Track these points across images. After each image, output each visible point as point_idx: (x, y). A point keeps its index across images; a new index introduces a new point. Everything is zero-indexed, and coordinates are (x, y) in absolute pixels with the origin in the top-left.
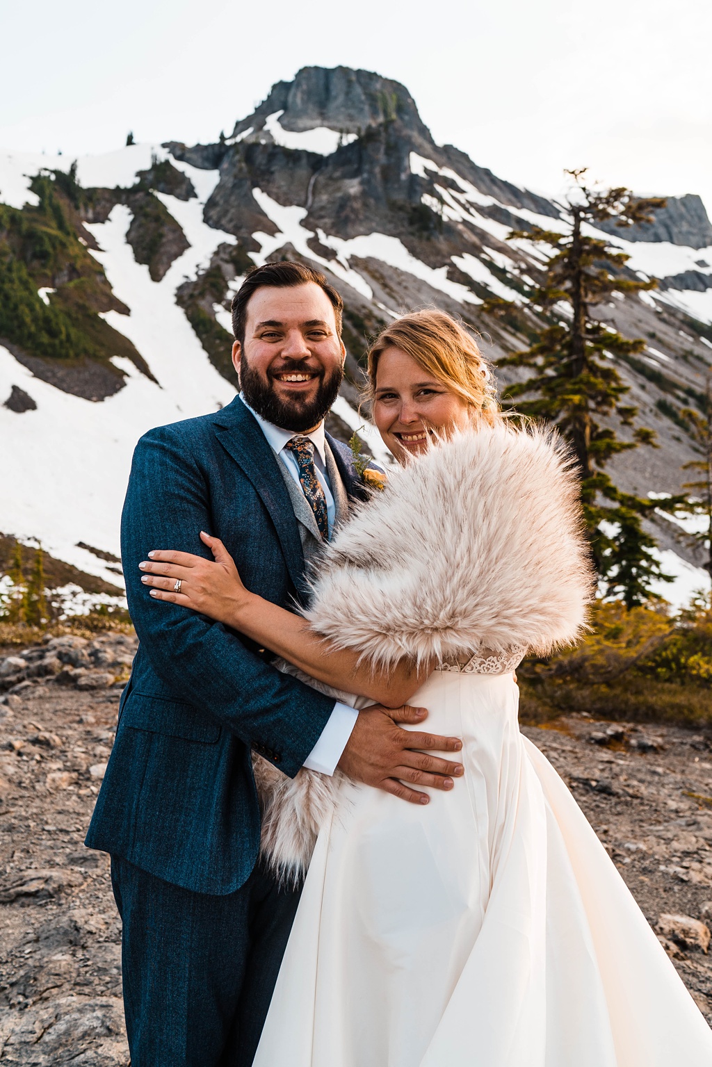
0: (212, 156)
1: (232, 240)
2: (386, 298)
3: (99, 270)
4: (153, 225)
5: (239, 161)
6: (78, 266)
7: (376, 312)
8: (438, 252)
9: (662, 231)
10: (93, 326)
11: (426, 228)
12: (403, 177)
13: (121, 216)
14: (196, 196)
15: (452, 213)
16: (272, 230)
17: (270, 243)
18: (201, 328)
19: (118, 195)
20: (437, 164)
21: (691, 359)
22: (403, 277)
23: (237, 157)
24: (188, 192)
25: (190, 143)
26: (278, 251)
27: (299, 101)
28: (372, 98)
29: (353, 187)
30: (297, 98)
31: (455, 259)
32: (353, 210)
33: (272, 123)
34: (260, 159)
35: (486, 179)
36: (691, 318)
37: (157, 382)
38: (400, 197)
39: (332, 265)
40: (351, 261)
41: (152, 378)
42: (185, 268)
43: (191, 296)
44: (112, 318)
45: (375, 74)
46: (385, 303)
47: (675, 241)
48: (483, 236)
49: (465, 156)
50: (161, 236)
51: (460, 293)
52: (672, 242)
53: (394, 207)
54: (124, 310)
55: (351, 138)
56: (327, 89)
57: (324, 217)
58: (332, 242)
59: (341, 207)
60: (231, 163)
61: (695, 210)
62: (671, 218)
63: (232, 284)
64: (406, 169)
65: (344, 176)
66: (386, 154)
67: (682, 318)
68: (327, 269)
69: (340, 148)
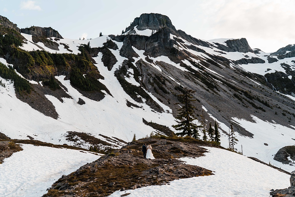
0: (121, 38)
1: (127, 59)
2: (165, 72)
3: (96, 68)
4: (108, 57)
5: (128, 40)
6: (91, 68)
7: (163, 75)
8: (178, 59)
9: (236, 48)
10: (96, 82)
11: (175, 54)
12: (168, 41)
13: (100, 55)
14: (118, 49)
15: (181, 49)
16: (137, 56)
17: (136, 60)
18: (121, 81)
19: (99, 49)
20: (176, 36)
21: (243, 82)
22: (169, 66)
23: (128, 39)
24: (116, 48)
25: (116, 35)
26: (138, 61)
27: (142, 23)
28: (160, 21)
29: (156, 44)
30: (141, 22)
31: (182, 61)
32: (156, 50)
33: (135, 28)
34: (133, 39)
35: (189, 38)
36: (243, 71)
37: (112, 96)
38: (168, 46)
39: (152, 64)
40: (156, 63)
41: (111, 95)
42: (116, 67)
43: (118, 74)
44: (100, 80)
45: (160, 14)
46: (165, 73)
47: (239, 51)
48: (189, 54)
49: (184, 32)
50: (110, 59)
51: (183, 69)
52: (239, 52)
53: (166, 48)
54: (103, 78)
55: (156, 31)
56: (149, 19)
57: (149, 52)
58: (152, 58)
59: (153, 49)
60: (126, 40)
61: (244, 43)
62: (238, 45)
63: (128, 70)
64: (169, 39)
65: (154, 42)
66: (164, 36)
67: (241, 71)
68: (151, 65)
69: (152, 35)
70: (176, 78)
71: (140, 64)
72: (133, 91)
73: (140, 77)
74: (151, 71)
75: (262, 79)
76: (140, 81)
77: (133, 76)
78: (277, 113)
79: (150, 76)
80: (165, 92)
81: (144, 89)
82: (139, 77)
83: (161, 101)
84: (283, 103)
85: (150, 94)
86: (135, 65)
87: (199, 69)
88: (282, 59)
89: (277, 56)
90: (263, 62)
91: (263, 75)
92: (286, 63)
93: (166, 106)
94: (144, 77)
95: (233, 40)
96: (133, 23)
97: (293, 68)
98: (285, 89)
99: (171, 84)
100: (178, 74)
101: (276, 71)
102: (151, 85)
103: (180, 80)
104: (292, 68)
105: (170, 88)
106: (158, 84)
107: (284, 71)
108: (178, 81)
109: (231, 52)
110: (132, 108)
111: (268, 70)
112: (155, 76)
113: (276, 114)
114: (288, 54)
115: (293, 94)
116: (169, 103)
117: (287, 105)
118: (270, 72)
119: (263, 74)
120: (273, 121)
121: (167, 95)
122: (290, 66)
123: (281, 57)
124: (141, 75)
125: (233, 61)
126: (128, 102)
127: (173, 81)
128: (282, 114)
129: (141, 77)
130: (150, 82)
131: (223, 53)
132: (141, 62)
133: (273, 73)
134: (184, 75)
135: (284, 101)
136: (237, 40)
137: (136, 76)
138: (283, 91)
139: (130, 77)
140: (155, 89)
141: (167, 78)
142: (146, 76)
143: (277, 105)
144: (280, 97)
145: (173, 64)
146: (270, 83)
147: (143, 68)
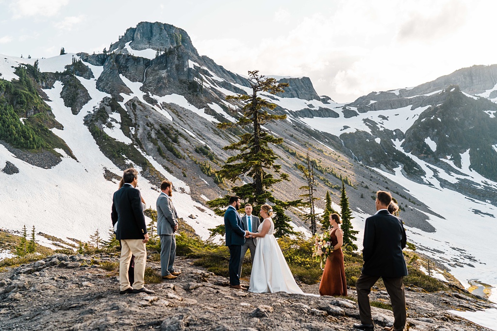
0: (100, 59)
1: (109, 96)
2: (179, 121)
3: (49, 109)
4: (73, 89)
5: (113, 62)
6: (38, 108)
7: (175, 127)
8: (201, 102)
9: (294, 92)
10: (45, 134)
11: (196, 91)
12: (185, 69)
13: (58, 85)
14: (93, 77)
15: (207, 85)
16: (128, 92)
17: (127, 98)
18: (96, 134)
19: (57, 76)
20: (199, 64)
21: (307, 145)
22: (186, 112)
23: (112, 60)
24: (90, 75)
25: (91, 53)
26: (130, 100)
27: (139, 37)
28: (171, 36)
29: (164, 73)
30: (138, 36)
31: (208, 104)
32: (164, 83)
33: (127, 46)
34: (122, 61)
35: (221, 70)
36: (307, 128)
37: (76, 159)
38: (184, 78)
39: (155, 107)
40: (163, 105)
41: (74, 158)
42: (88, 108)
43: (92, 120)
44: (55, 131)
45: (172, 26)
46: (178, 123)
47: (300, 96)
48: (220, 94)
49: (212, 61)
50: (77, 94)
51: (210, 119)
52: (299, 98)
53: (181, 82)
54: (60, 127)
55: (162, 53)
56: (151, 32)
57: (151, 86)
58: (155, 97)
59: (158, 82)
60: (109, 63)
61: (307, 84)
62: (298, 87)
63: (110, 115)
64: (186, 66)
65: (160, 69)
66: (178, 60)
67: (304, 128)
68: (153, 108)
69: (157, 57)
70: (198, 132)
71: (134, 105)
72: (119, 152)
73: (132, 129)
74: (154, 119)
75: (336, 142)
76: (132, 135)
77: (119, 126)
78: (364, 196)
79: (151, 127)
80: (177, 156)
81: (139, 150)
82: (130, 128)
83: (171, 172)
84: (371, 180)
85: (150, 159)
86: (124, 107)
87: (236, 120)
88: (365, 112)
89: (357, 107)
90: (337, 115)
91: (338, 136)
92: (370, 118)
93: (178, 180)
94: (139, 128)
95: (290, 79)
96: (123, 36)
97: (381, 127)
98: (371, 158)
99: (189, 142)
100: (201, 126)
101: (357, 130)
102: (152, 142)
103: (204, 135)
104: (379, 127)
105: (187, 150)
106: (165, 142)
107: (369, 131)
108: (201, 138)
109: (287, 98)
110: (114, 182)
111: (346, 127)
112: (160, 128)
113: (362, 197)
114: (373, 105)
115: (382, 166)
116: (185, 176)
117: (377, 184)
118: (347, 131)
119: (338, 134)
120: (359, 209)
121: (182, 161)
122: (377, 124)
123: (363, 110)
124: (135, 125)
125: (291, 112)
126: (107, 171)
127: (192, 138)
128: (372, 197)
129: (134, 128)
130: (151, 137)
131: (274, 99)
132: (136, 103)
133: (353, 133)
134: (212, 128)
135: (372, 177)
136: (296, 79)
137: (125, 126)
138: (367, 161)
139: (113, 126)
140: (159, 150)
141: (182, 132)
142: (144, 126)
143: (363, 182)
144: (365, 171)
145: (193, 108)
146: (347, 148)
147: (138, 112)
